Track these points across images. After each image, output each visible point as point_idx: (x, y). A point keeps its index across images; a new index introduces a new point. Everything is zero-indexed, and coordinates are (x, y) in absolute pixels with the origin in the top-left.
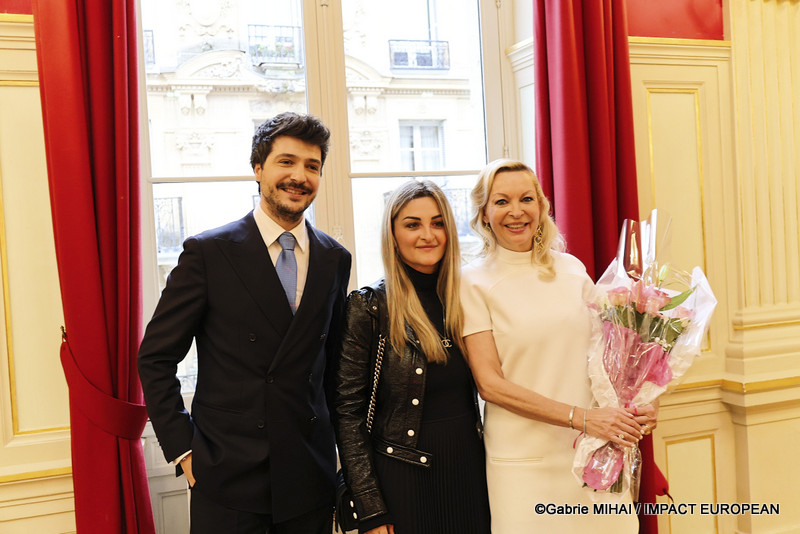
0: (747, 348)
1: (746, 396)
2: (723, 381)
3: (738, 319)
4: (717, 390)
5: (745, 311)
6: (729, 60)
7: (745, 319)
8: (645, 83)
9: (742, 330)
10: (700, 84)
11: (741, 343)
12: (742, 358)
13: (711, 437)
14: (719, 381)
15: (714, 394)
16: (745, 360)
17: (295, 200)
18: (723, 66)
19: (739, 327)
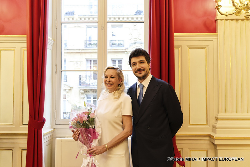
0: (217, 126)
1: (216, 141)
2: (210, 135)
3: (217, 116)
4: (208, 137)
5: (219, 114)
6: (217, 39)
7: (218, 117)
8: (188, 46)
9: (218, 120)
10: (207, 46)
11: (217, 124)
12: (216, 129)
13: (207, 151)
14: (209, 134)
15: (207, 138)
16: (217, 129)
17: (140, 74)
18: (215, 41)
19: (217, 119)
